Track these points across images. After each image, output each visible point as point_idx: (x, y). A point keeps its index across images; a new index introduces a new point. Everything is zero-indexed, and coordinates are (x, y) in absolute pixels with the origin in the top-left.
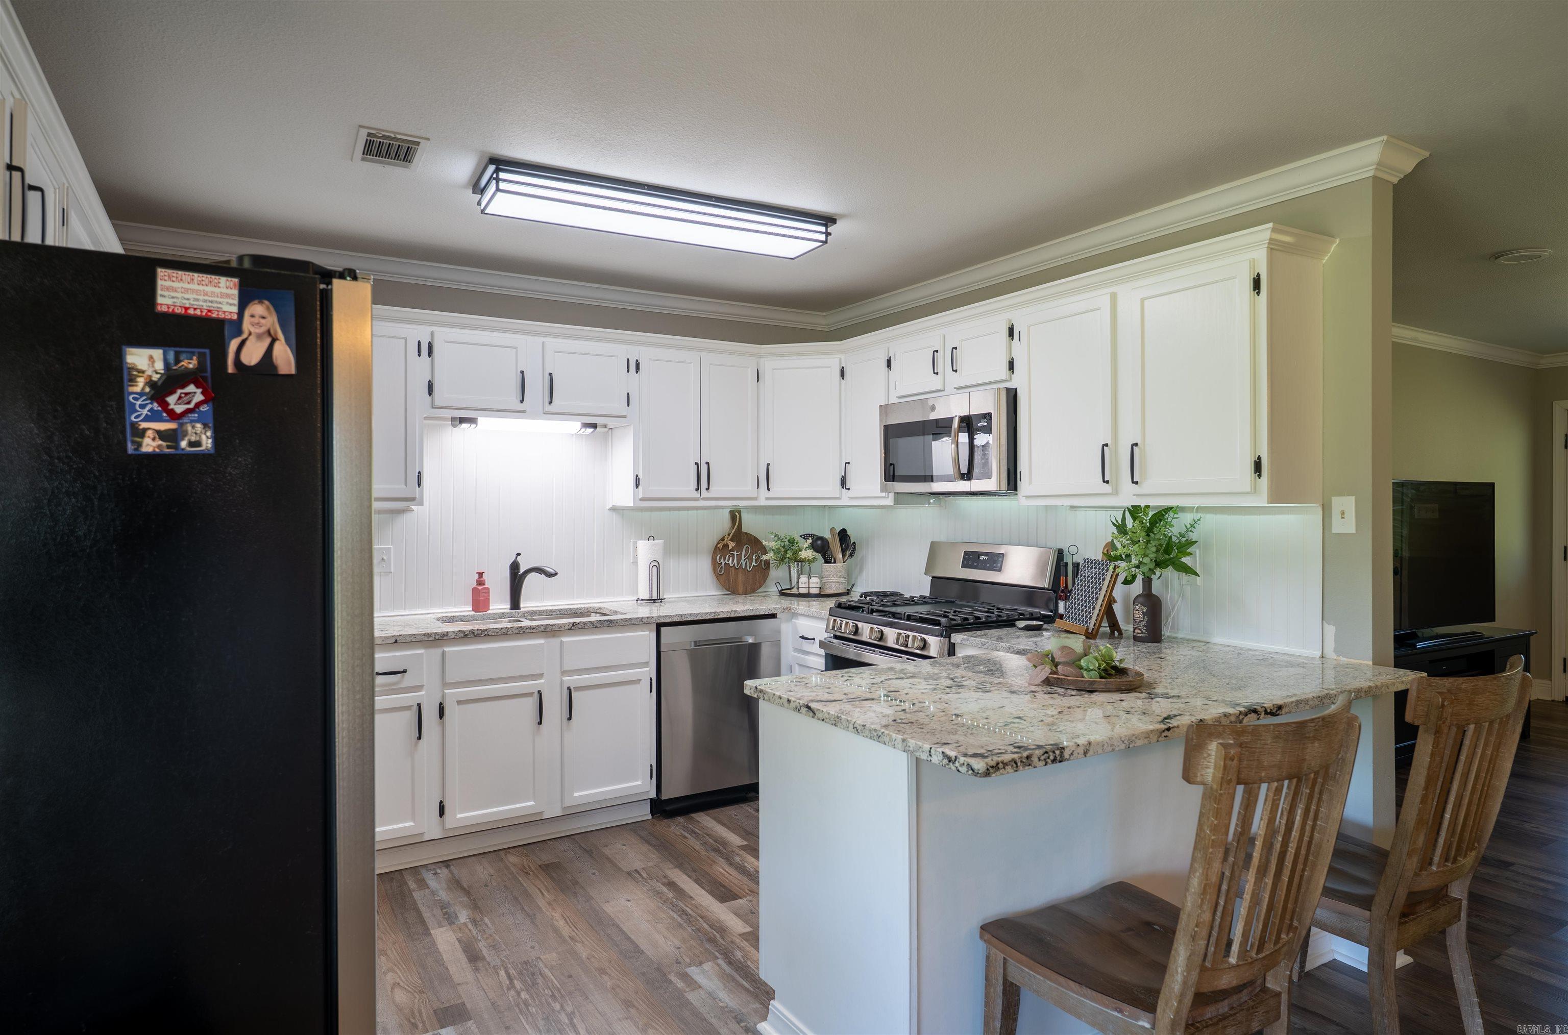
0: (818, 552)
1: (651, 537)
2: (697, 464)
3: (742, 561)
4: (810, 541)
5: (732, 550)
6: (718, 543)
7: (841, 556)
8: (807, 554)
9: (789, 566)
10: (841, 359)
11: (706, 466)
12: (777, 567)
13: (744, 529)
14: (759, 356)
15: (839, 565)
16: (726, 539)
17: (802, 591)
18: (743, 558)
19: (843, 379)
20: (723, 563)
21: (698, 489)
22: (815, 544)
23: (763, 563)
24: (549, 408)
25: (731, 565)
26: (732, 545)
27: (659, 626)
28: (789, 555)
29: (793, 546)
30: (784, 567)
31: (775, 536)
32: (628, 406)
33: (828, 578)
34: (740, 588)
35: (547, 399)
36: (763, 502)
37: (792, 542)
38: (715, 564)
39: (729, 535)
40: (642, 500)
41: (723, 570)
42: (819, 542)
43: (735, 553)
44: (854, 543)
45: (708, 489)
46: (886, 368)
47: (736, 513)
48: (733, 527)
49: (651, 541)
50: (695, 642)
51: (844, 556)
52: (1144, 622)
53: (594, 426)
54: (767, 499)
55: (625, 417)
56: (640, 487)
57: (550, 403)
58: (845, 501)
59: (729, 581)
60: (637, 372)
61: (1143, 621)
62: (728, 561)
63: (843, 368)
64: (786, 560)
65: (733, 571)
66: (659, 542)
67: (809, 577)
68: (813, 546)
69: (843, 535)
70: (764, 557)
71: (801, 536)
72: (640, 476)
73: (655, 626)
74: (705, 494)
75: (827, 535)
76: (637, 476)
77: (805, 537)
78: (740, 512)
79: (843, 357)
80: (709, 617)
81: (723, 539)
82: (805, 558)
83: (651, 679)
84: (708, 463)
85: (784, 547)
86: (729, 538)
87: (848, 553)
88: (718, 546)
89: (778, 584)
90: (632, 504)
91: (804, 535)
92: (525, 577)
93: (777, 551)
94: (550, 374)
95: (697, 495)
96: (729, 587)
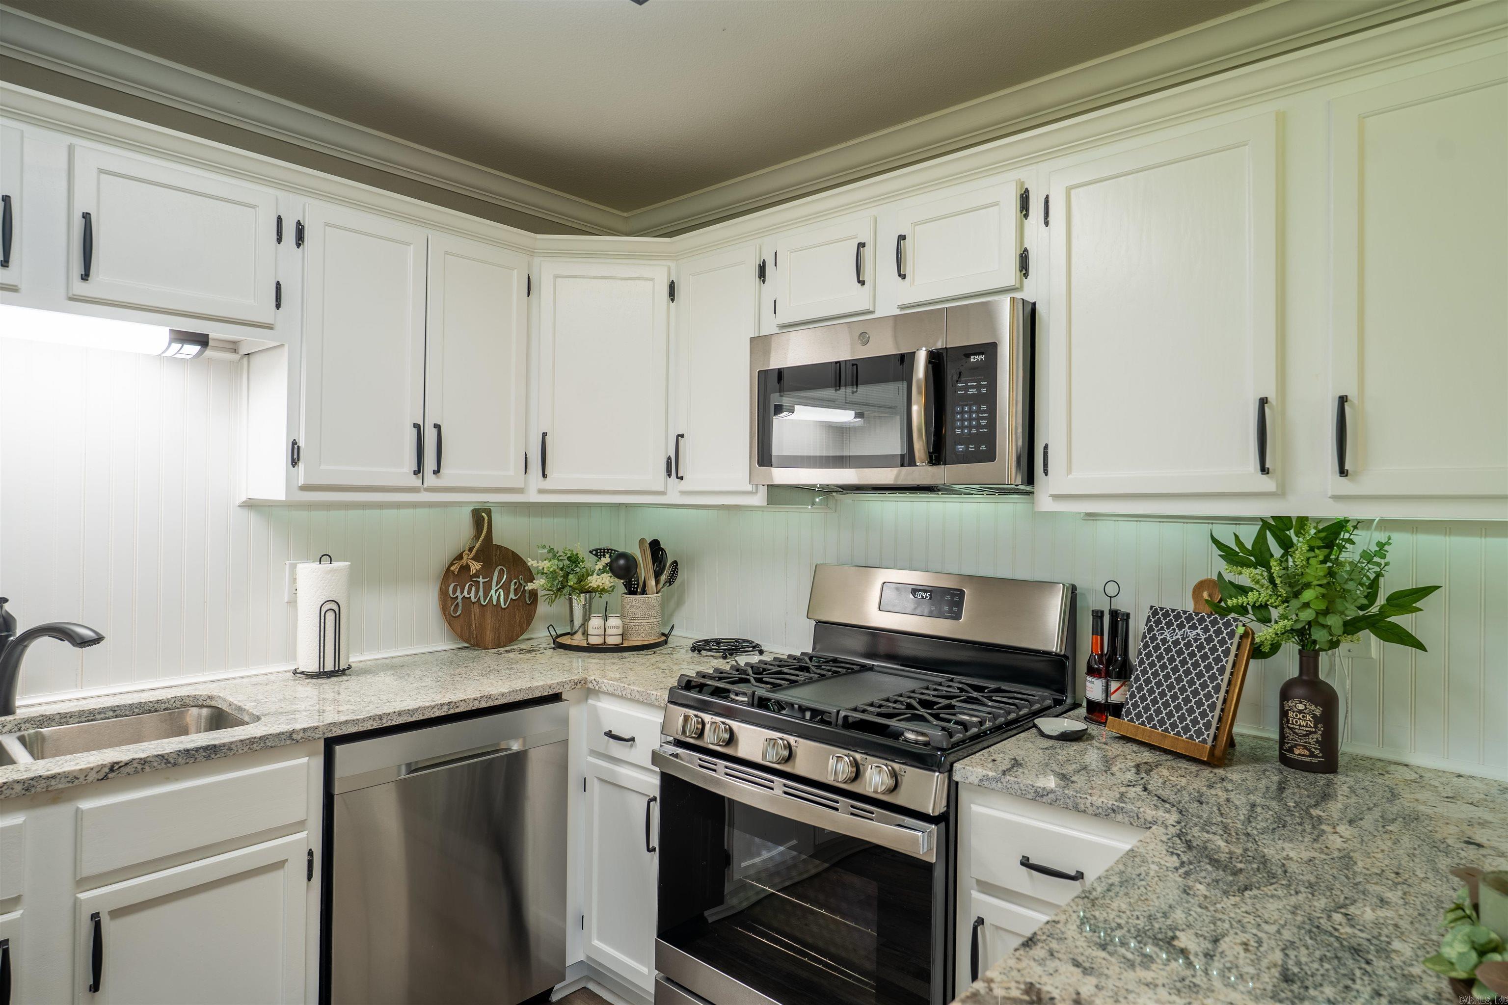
0: (619, 577)
1: (326, 557)
2: (417, 426)
3: (493, 592)
4: (607, 560)
5: (476, 575)
6: (452, 564)
7: (653, 582)
8: (601, 580)
9: (571, 600)
10: (669, 268)
11: (435, 431)
12: (551, 602)
13: (496, 541)
14: (531, 252)
15: (652, 597)
16: (465, 557)
17: (594, 640)
18: (494, 588)
19: (673, 300)
20: (460, 597)
21: (419, 472)
22: (615, 565)
23: (527, 595)
24: (81, 288)
25: (473, 600)
26: (475, 566)
27: (331, 744)
28: (572, 580)
29: (577, 566)
30: (562, 601)
31: (549, 552)
32: (278, 306)
33: (634, 618)
34: (489, 637)
35: (77, 268)
36: (533, 497)
37: (574, 560)
38: (446, 601)
39: (471, 550)
40: (304, 488)
41: (460, 608)
42: (622, 562)
43: (481, 580)
44: (676, 562)
45: (437, 472)
46: (757, 279)
47: (484, 514)
48: (477, 537)
49: (326, 566)
50: (408, 765)
51: (657, 582)
52: (1316, 736)
53: (202, 340)
54: (541, 491)
55: (270, 327)
56: (301, 465)
57: (85, 276)
58: (673, 497)
59: (470, 626)
60: (299, 245)
61: (1315, 732)
62: (469, 593)
63: (673, 282)
64: (566, 590)
65: (476, 609)
66: (339, 565)
67: (606, 619)
68: (612, 569)
69: (656, 549)
70: (530, 586)
71: (591, 552)
72: (302, 443)
73: (321, 745)
74: (431, 480)
75: (635, 551)
76: (294, 443)
77: (599, 553)
78: (489, 512)
79: (673, 265)
80: (438, 713)
81: (460, 557)
82: (598, 586)
83: (310, 853)
84: (438, 427)
85: (562, 569)
86: (471, 556)
87: (664, 577)
88: (452, 568)
89: (551, 629)
90: (283, 498)
91: (596, 550)
92: (26, 647)
93: (552, 576)
94: (86, 216)
95: (416, 482)
96: (469, 637)
